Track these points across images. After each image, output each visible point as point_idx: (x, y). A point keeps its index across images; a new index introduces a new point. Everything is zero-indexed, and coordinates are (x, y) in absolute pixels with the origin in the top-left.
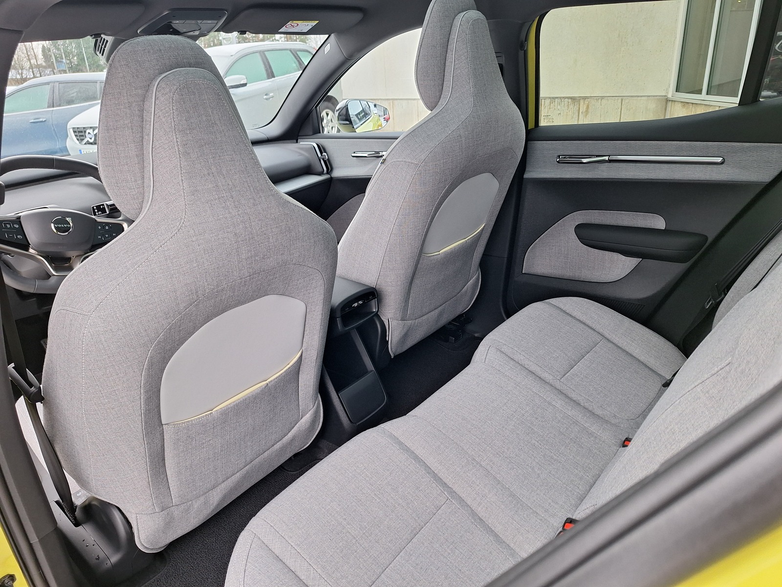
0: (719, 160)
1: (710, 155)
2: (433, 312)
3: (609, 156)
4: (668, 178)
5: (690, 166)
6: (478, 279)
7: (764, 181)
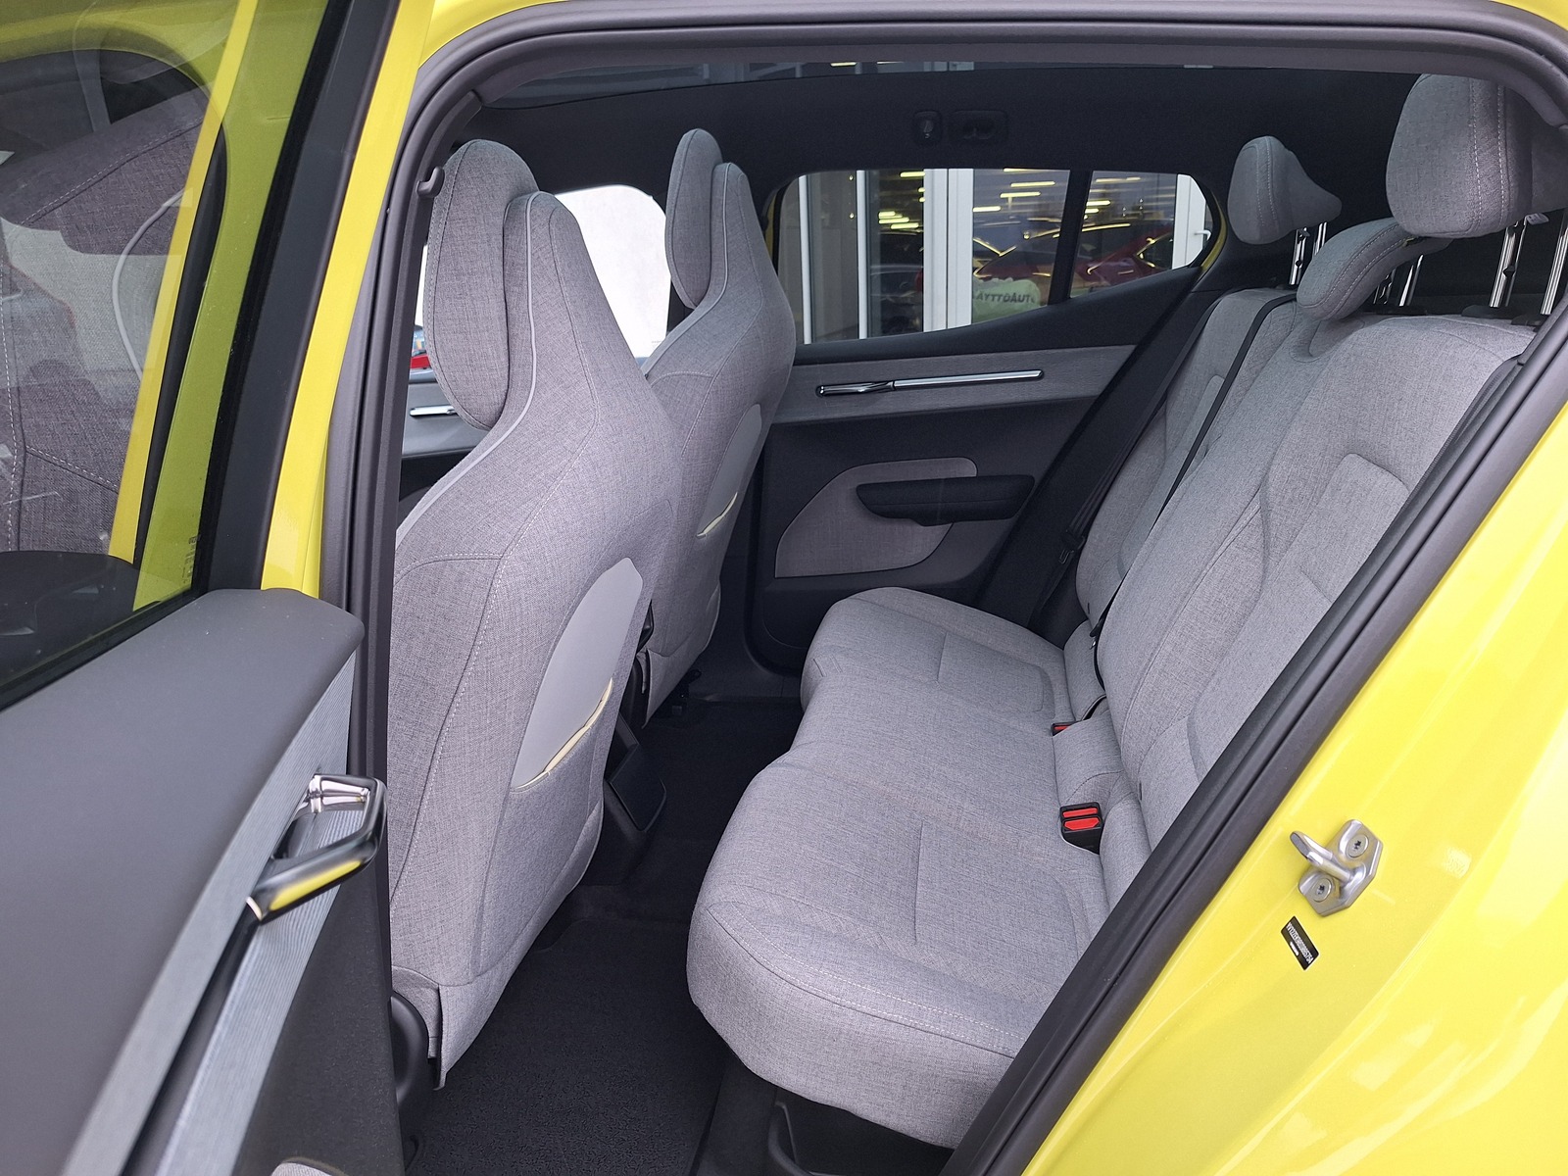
0: (1036, 374)
1: (1026, 368)
2: (683, 646)
3: (894, 381)
4: (977, 404)
5: (1002, 385)
6: (717, 593)
7: (1093, 394)
